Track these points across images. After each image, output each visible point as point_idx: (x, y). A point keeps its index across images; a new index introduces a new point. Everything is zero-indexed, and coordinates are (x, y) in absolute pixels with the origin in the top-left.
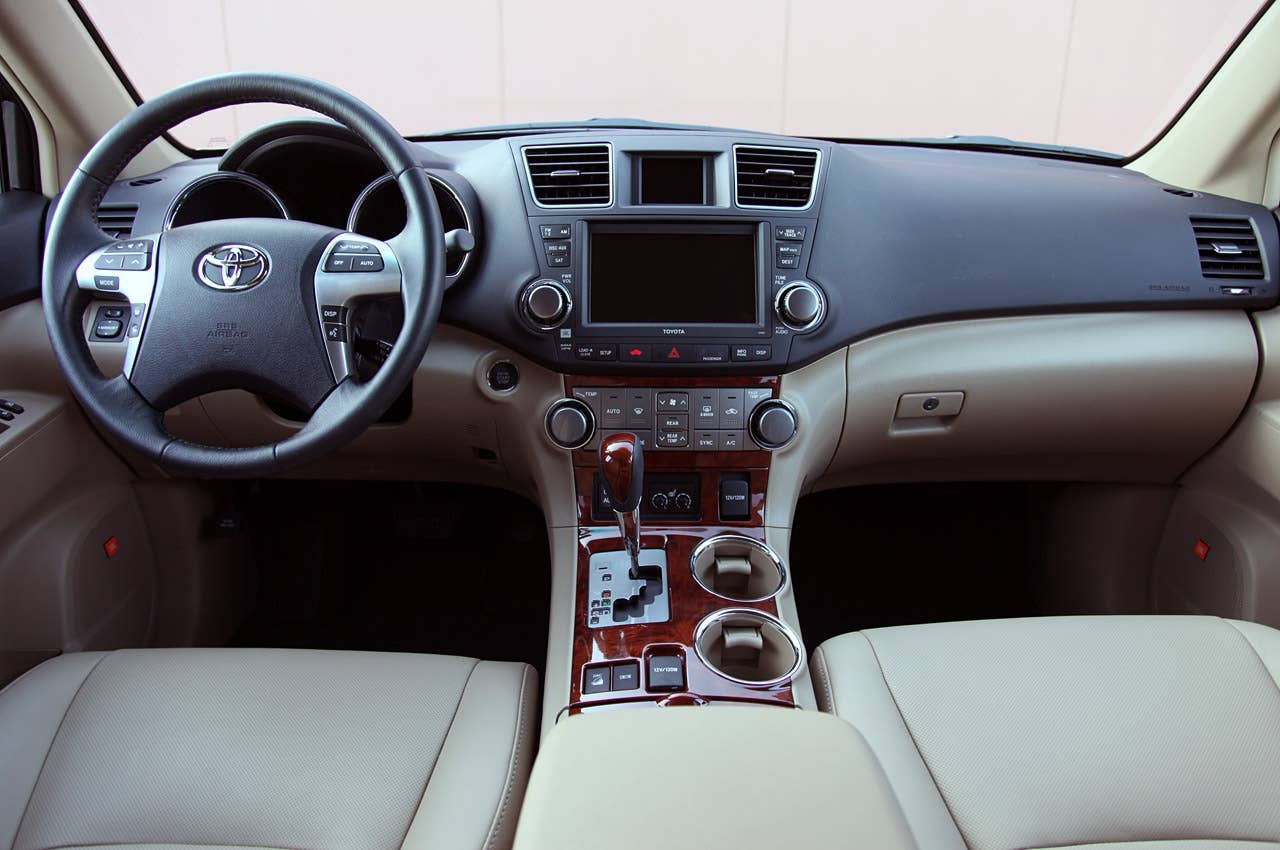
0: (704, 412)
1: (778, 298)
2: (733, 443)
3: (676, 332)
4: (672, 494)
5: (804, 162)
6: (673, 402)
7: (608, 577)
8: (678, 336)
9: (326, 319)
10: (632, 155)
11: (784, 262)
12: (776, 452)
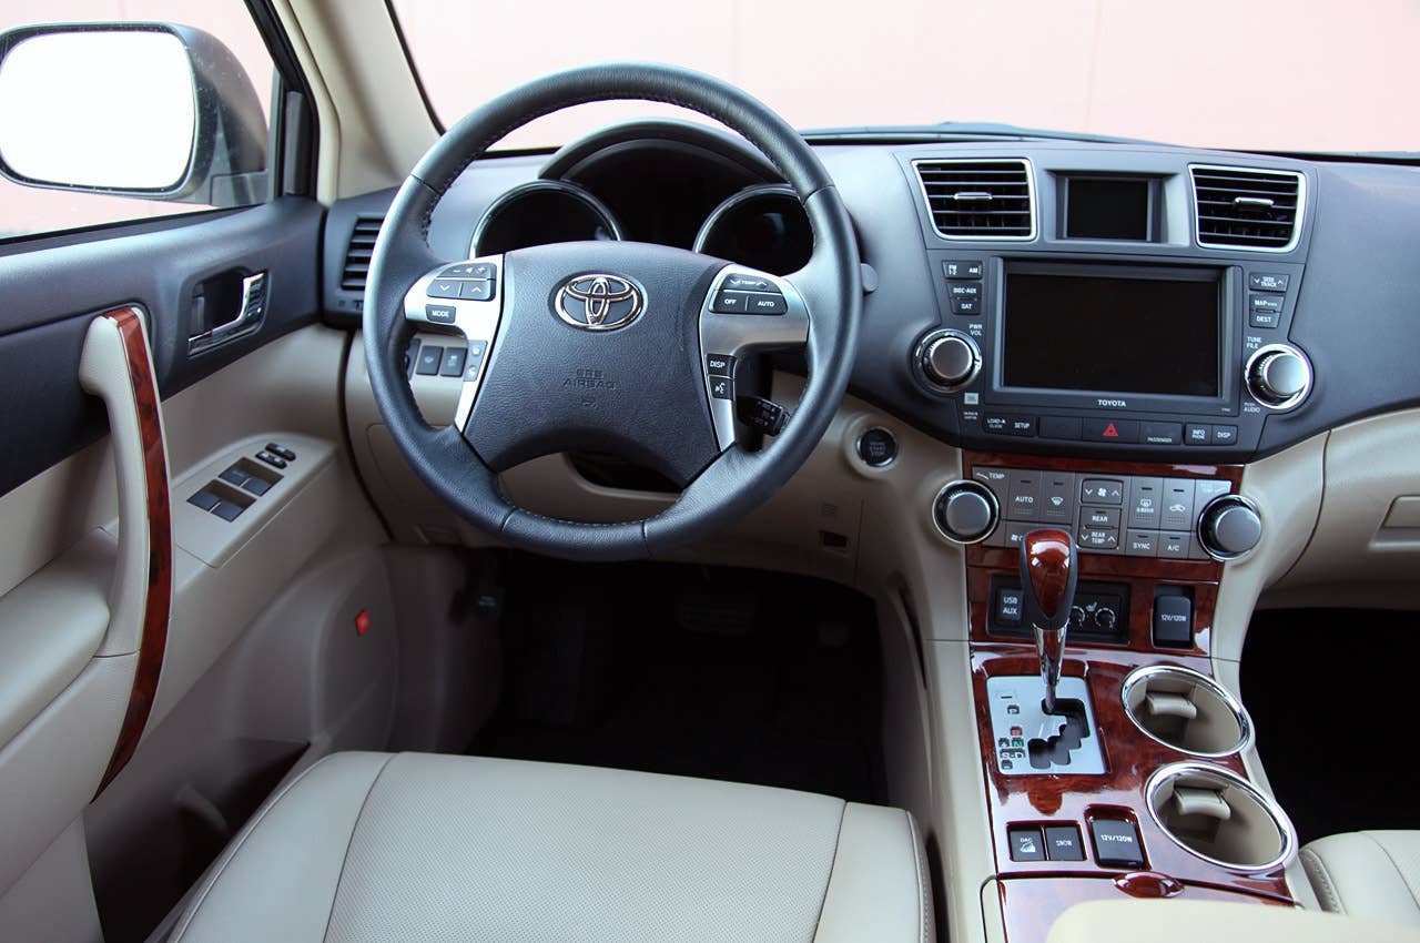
0: (1141, 507)
1: (1249, 366)
2: (1176, 548)
3: (1114, 403)
4: (1091, 608)
5: (1285, 189)
6: (1102, 492)
7: (1014, 709)
8: (1118, 409)
9: (712, 371)
10: (1057, 174)
11: (1260, 319)
12: (1229, 561)
